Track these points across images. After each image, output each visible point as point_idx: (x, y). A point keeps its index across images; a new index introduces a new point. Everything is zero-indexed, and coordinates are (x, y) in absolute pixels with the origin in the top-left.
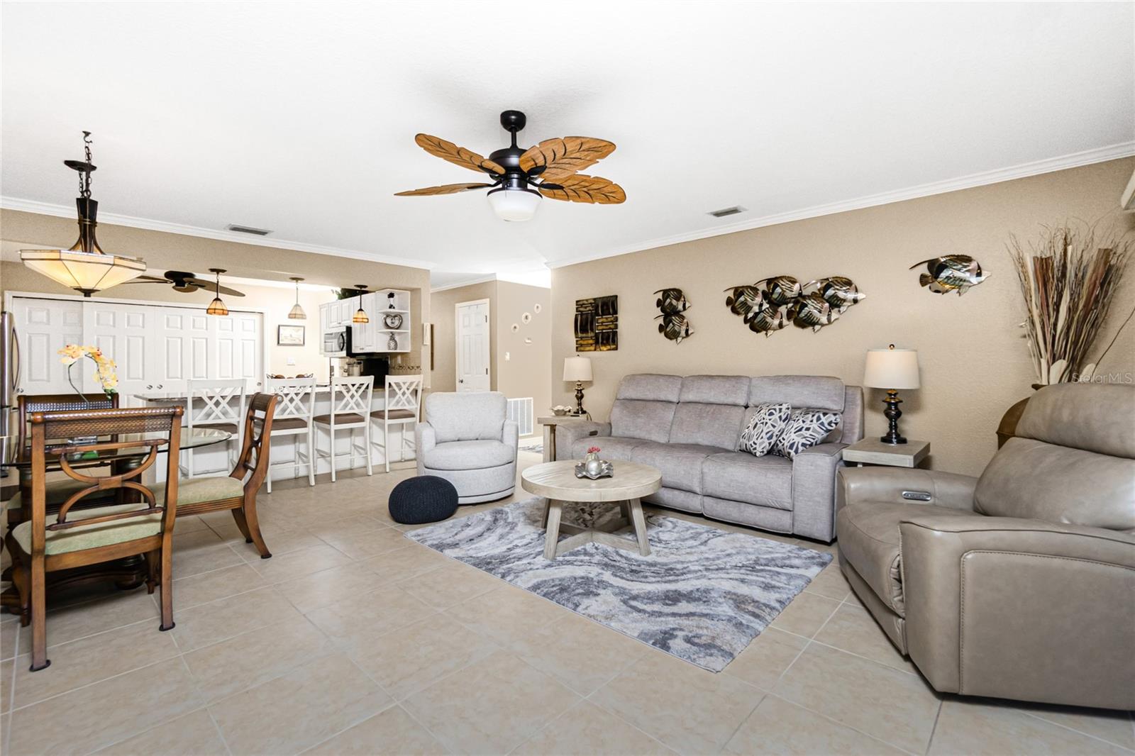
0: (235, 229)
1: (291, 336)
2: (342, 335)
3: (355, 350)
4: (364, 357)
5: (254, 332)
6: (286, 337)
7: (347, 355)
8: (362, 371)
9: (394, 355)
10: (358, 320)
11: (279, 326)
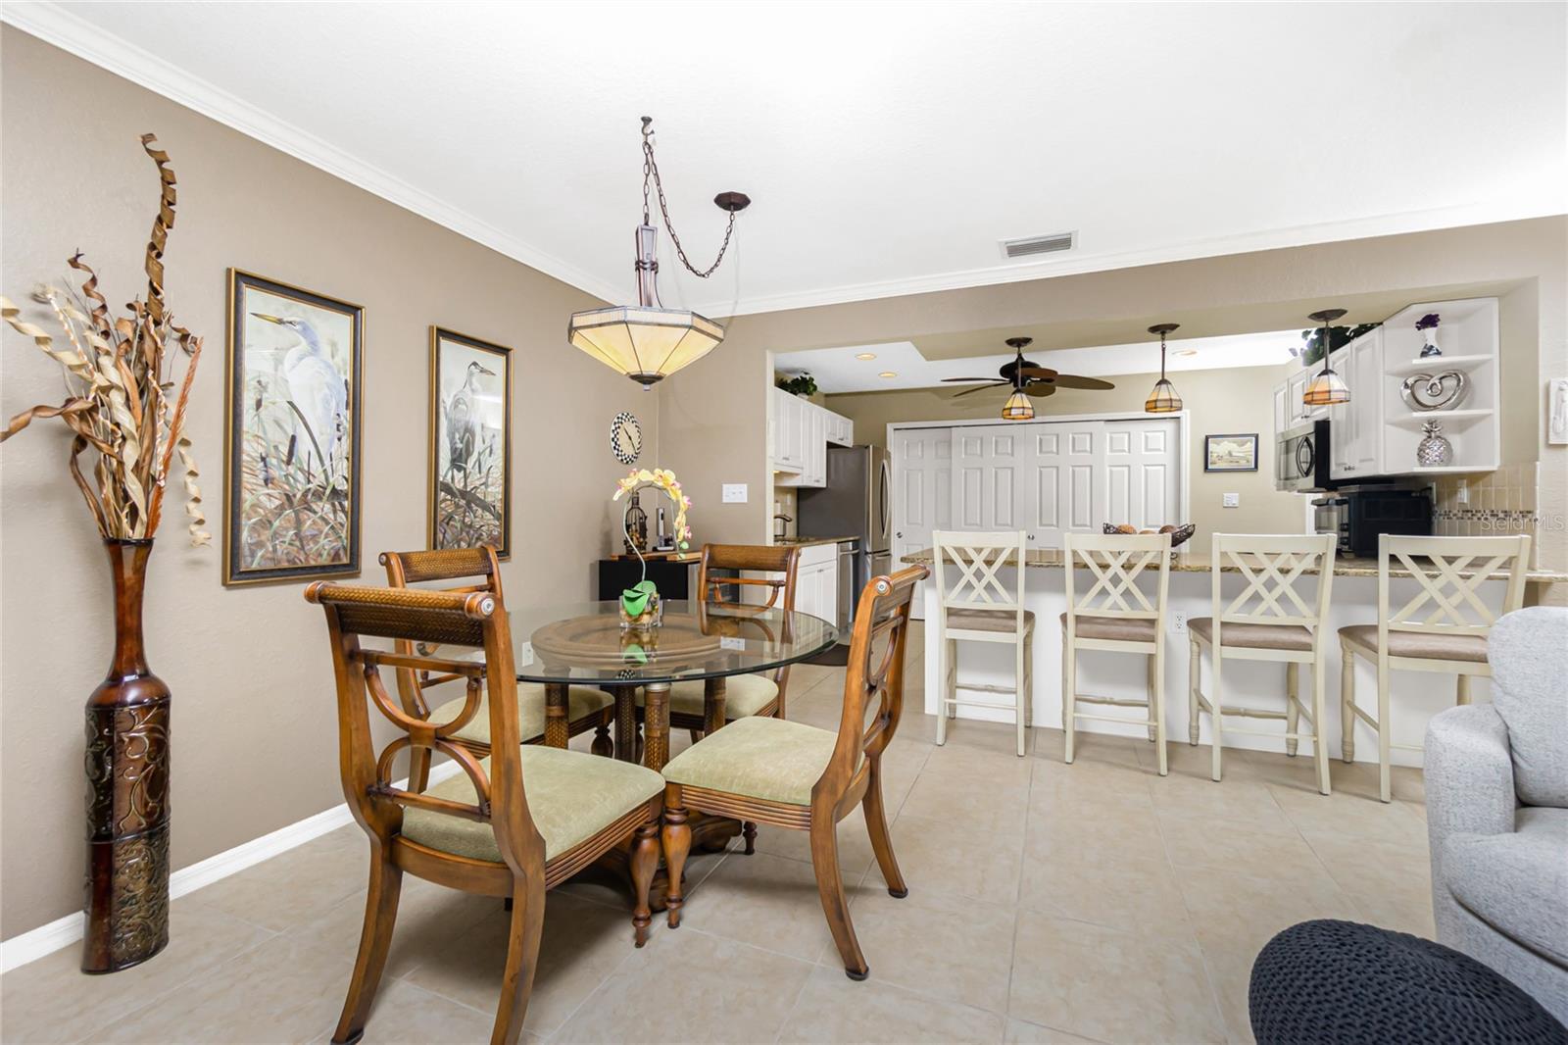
0: (1016, 250)
1: (1230, 454)
2: (1307, 440)
3: (1336, 473)
4: (1354, 489)
5: (1165, 451)
6: (1220, 458)
7: (1317, 485)
8: (1346, 521)
9: (1452, 481)
10: (1316, 397)
11: (1207, 438)
